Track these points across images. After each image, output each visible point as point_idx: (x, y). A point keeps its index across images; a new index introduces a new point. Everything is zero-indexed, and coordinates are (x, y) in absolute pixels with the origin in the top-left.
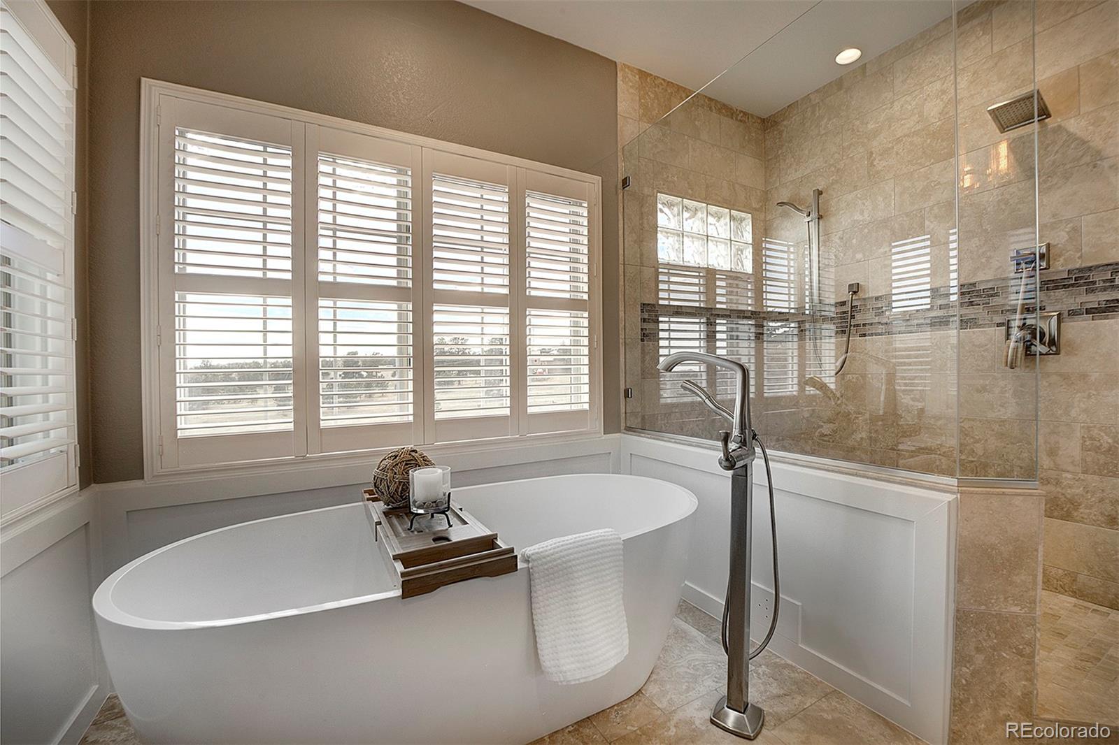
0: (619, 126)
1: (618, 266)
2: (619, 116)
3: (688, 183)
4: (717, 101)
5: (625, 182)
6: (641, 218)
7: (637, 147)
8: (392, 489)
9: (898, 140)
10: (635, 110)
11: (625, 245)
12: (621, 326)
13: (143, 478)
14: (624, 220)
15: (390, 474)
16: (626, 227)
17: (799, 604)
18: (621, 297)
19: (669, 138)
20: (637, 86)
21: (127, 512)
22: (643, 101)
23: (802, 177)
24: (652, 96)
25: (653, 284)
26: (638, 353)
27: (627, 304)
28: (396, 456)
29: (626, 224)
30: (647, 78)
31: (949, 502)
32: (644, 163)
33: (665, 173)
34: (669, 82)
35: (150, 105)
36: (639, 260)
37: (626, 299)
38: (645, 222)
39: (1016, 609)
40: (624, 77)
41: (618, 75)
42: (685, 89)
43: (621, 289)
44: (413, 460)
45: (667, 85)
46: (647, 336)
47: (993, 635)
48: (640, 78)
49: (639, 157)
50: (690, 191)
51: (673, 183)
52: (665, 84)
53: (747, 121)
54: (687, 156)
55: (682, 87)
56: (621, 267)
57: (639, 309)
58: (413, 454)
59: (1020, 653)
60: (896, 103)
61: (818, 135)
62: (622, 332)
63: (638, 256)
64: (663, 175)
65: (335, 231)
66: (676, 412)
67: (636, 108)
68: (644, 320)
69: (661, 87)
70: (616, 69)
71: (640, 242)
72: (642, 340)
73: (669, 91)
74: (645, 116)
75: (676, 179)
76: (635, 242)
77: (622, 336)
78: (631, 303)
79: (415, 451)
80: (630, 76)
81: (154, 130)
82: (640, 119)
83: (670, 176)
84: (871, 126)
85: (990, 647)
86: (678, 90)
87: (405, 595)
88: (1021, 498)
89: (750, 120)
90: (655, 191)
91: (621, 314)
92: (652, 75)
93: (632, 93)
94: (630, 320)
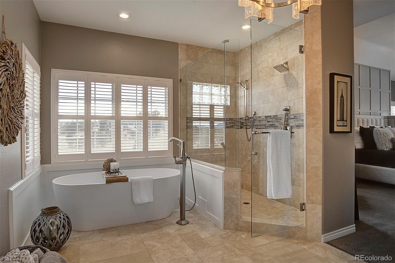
0: (179, 63)
1: (178, 106)
2: (179, 60)
3: (204, 78)
4: (216, 49)
5: (181, 80)
6: (187, 91)
7: (185, 69)
8: (107, 167)
9: (263, 68)
10: (185, 57)
11: (181, 99)
12: (179, 124)
13: (51, 164)
14: (180, 92)
15: (107, 164)
16: (181, 94)
17: (206, 201)
18: (179, 115)
19: (197, 64)
20: (185, 49)
21: (48, 172)
22: (187, 54)
23: (244, 74)
24: (191, 52)
25: (191, 111)
26: (185, 132)
27: (181, 117)
28: (108, 160)
29: (181, 93)
30: (189, 46)
31: (223, 173)
32: (187, 73)
33: (195, 75)
34: (197, 46)
35: (53, 75)
36: (186, 104)
37: (181, 116)
38: (188, 92)
39: (235, 196)
40: (181, 47)
41: (179, 47)
42: (203, 47)
43: (179, 113)
44: (112, 161)
45: (197, 47)
46: (189, 127)
47: (231, 202)
48: (186, 47)
49: (186, 71)
50: (205, 80)
51: (198, 78)
52: (196, 47)
53: (228, 54)
54: (204, 69)
55: (202, 47)
56: (179, 106)
57: (186, 119)
58: (112, 159)
59: (236, 206)
60: (263, 57)
61: (247, 62)
62: (179, 126)
63: (185, 102)
64: (195, 76)
65: (95, 99)
66: (199, 152)
67: (185, 56)
68: (187, 122)
69: (194, 48)
70: (178, 45)
71: (186, 98)
72: (187, 129)
73: (197, 49)
74: (188, 58)
75: (199, 77)
76: (184, 98)
77: (179, 128)
78: (182, 117)
79: (113, 159)
80: (183, 47)
81: (54, 81)
82: (187, 59)
83: (197, 76)
84: (258, 62)
85: (230, 205)
86: (201, 48)
87: (106, 183)
88: (235, 172)
89: (229, 54)
90: (192, 81)
91: (179, 121)
92: (191, 45)
93: (184, 52)
94: (182, 123)
